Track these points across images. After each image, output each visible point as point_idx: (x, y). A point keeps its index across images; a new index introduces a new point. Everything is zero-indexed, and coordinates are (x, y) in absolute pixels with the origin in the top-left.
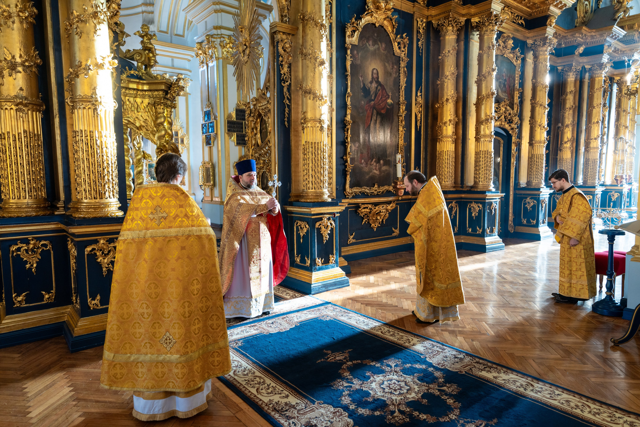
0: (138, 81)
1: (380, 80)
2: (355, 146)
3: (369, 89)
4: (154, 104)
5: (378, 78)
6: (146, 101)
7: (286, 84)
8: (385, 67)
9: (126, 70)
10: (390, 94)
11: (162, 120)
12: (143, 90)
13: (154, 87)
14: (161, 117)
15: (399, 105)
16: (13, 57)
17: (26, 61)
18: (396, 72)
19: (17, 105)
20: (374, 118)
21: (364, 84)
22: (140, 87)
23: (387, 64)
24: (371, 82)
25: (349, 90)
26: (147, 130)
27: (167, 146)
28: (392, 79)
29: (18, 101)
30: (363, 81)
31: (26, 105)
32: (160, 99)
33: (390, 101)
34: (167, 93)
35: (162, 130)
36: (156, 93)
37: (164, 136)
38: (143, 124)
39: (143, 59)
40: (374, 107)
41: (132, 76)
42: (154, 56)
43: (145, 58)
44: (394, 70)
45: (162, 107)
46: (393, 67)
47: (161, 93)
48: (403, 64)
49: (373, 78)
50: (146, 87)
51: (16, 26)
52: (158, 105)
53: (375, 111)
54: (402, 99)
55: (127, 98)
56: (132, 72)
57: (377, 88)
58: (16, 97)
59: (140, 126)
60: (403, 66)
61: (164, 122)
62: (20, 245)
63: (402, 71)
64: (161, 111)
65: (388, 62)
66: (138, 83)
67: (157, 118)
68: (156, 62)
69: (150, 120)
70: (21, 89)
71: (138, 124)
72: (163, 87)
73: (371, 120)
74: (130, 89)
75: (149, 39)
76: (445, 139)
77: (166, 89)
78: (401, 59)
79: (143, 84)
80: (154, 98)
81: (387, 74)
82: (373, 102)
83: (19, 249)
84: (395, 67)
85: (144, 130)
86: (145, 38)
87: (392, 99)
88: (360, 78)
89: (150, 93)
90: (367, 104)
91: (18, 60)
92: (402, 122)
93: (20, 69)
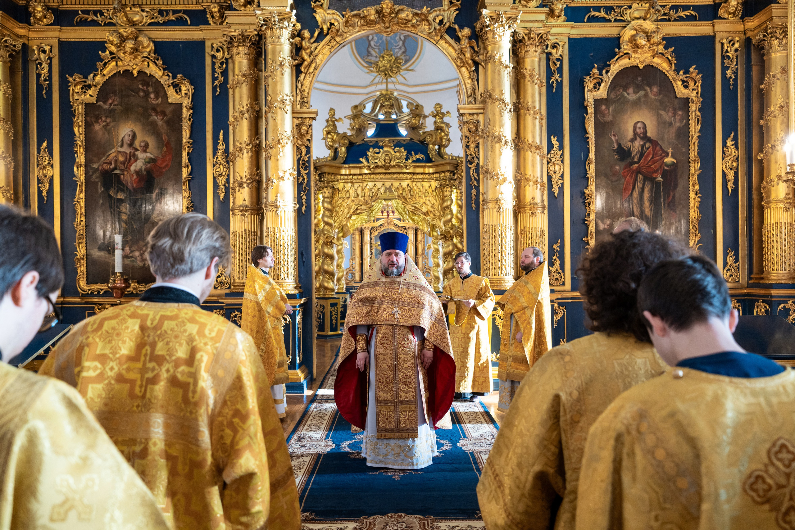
0: (424, 164)
1: (649, 134)
2: (604, 224)
3: (629, 149)
4: (442, 187)
5: (645, 132)
6: (434, 184)
7: (474, 164)
8: (659, 116)
9: (411, 155)
10: (670, 151)
11: (449, 203)
12: (429, 174)
13: (440, 169)
14: (447, 200)
15: (689, 162)
16: (241, 178)
17: (249, 179)
18: (681, 120)
19: (241, 211)
20: (639, 185)
21: (619, 145)
22: (427, 171)
23: (662, 112)
24: (632, 140)
25: (592, 155)
26: (434, 215)
27: (451, 231)
28: (673, 130)
29: (241, 208)
30: (617, 141)
31: (246, 211)
32: (446, 180)
33: (669, 160)
34: (454, 175)
35: (447, 214)
36: (443, 175)
37: (450, 220)
38: (431, 209)
39: (434, 140)
40: (638, 171)
41: (418, 160)
42: (447, 135)
43: (436, 138)
44: (678, 118)
45: (449, 189)
46: (675, 114)
47: (447, 174)
48: (693, 107)
49: (635, 134)
50: (431, 170)
51: (245, 155)
52: (444, 187)
53: (640, 177)
54: (693, 153)
55: (414, 183)
56: (418, 156)
57: (643, 146)
58: (241, 206)
59: (427, 212)
60: (694, 108)
61: (451, 205)
62: (237, 313)
63: (692, 116)
64: (448, 193)
65: (664, 110)
66: (425, 167)
67: (444, 201)
68: (449, 140)
69: (437, 204)
70: (244, 200)
71: (425, 210)
72: (448, 168)
73: (634, 188)
74: (417, 174)
75: (442, 118)
76: (773, 205)
77: (452, 169)
78: (690, 100)
79: (429, 167)
80: (440, 180)
81: (662, 124)
82: (637, 165)
83: (235, 316)
84: (680, 113)
85: (432, 215)
86: (437, 117)
87: (673, 156)
88: (613, 138)
89: (437, 175)
90: (625, 169)
91: (244, 180)
92: (693, 185)
93: (245, 185)
